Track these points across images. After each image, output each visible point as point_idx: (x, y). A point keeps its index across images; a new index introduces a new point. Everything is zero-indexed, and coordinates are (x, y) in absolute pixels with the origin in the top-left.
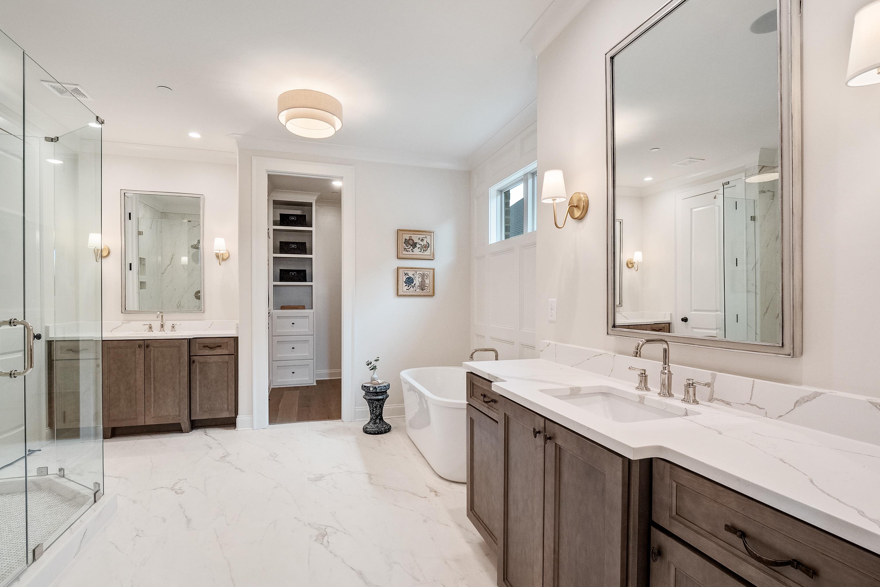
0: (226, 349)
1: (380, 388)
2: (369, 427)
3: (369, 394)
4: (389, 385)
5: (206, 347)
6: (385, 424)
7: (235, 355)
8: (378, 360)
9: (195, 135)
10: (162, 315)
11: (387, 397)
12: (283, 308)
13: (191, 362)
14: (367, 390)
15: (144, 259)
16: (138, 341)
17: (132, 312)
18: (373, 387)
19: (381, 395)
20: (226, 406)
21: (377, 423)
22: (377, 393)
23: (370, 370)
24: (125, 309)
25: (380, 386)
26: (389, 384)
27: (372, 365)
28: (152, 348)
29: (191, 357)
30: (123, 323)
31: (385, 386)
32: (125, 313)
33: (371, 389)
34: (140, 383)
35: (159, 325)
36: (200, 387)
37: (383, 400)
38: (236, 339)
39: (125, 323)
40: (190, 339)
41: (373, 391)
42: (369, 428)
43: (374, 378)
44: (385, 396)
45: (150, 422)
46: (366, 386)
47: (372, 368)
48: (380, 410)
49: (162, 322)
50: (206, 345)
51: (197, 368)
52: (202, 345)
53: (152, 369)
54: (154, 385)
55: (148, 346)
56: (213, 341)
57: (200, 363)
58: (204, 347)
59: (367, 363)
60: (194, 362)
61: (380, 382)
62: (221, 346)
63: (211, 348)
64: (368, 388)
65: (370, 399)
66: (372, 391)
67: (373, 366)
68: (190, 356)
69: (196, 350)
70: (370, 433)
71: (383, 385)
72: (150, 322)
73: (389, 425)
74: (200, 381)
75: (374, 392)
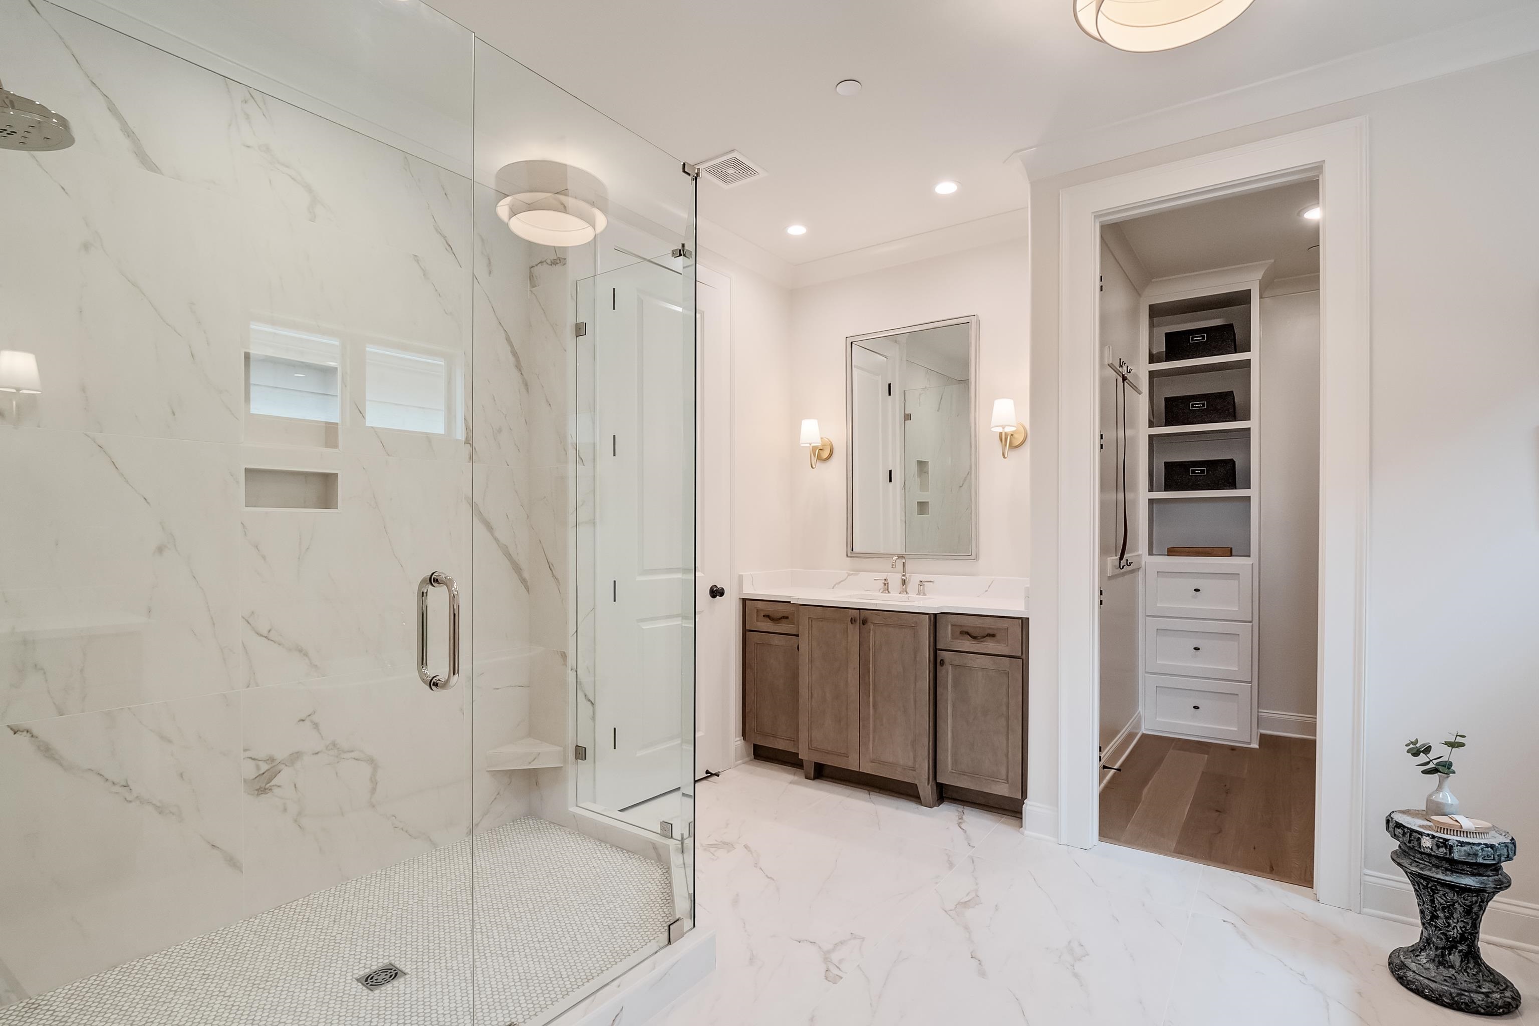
0: (1005, 644)
1: (1467, 848)
2: (1413, 966)
3: (1419, 856)
4: (1514, 844)
5: (966, 633)
6: (1491, 981)
7: (1022, 659)
8: (1462, 745)
9: (946, 188)
10: (904, 563)
11: (1503, 884)
12: (1172, 552)
13: (936, 663)
14: (1410, 842)
15: (926, 463)
16: (850, 610)
17: (861, 555)
18: (1433, 837)
19: (1473, 875)
20: (1003, 771)
21: (1452, 967)
22: (1452, 862)
23: (1424, 772)
24: (852, 550)
25: (1469, 843)
26: (1513, 839)
27: (1432, 755)
28: (872, 627)
29: (938, 651)
30: (849, 575)
31: (1492, 846)
32: (851, 557)
33: (1426, 843)
34: (853, 690)
35: (900, 582)
36: (954, 716)
37: (1482, 896)
38: (1024, 622)
39: (852, 574)
40: (935, 615)
41: (1432, 849)
42: (1414, 972)
43: (1438, 804)
44: (1489, 882)
45: (867, 768)
46: (1404, 827)
47: (1431, 765)
48: (1467, 923)
49: (904, 576)
50: (965, 629)
51: (948, 675)
52: (958, 630)
53: (871, 666)
54: (874, 697)
55: (864, 622)
56: (978, 622)
57: (955, 666)
58: (961, 633)
59: (1412, 746)
60: (942, 662)
61: (1467, 823)
62: (993, 636)
63: (974, 638)
64: (1410, 835)
65: (1420, 876)
66: (1428, 851)
67: (1435, 762)
68: (935, 651)
69: (946, 637)
70: (1419, 992)
71: (1482, 841)
72: (887, 575)
73: (1508, 986)
74: (954, 705)
75: (1437, 857)
